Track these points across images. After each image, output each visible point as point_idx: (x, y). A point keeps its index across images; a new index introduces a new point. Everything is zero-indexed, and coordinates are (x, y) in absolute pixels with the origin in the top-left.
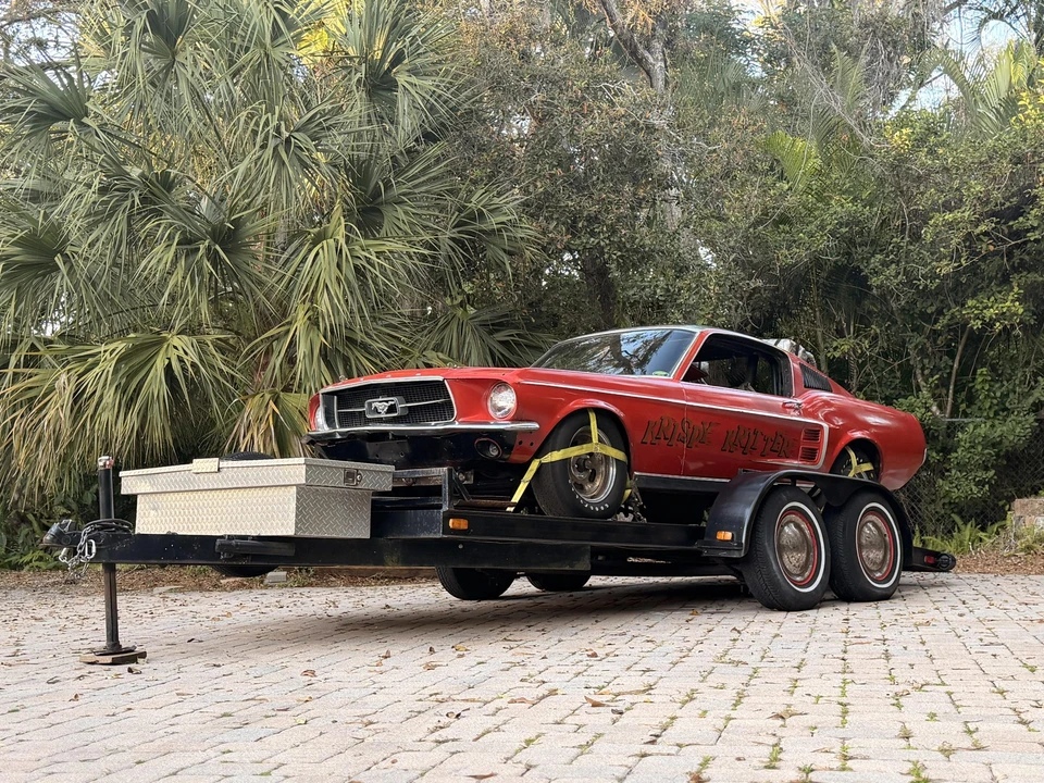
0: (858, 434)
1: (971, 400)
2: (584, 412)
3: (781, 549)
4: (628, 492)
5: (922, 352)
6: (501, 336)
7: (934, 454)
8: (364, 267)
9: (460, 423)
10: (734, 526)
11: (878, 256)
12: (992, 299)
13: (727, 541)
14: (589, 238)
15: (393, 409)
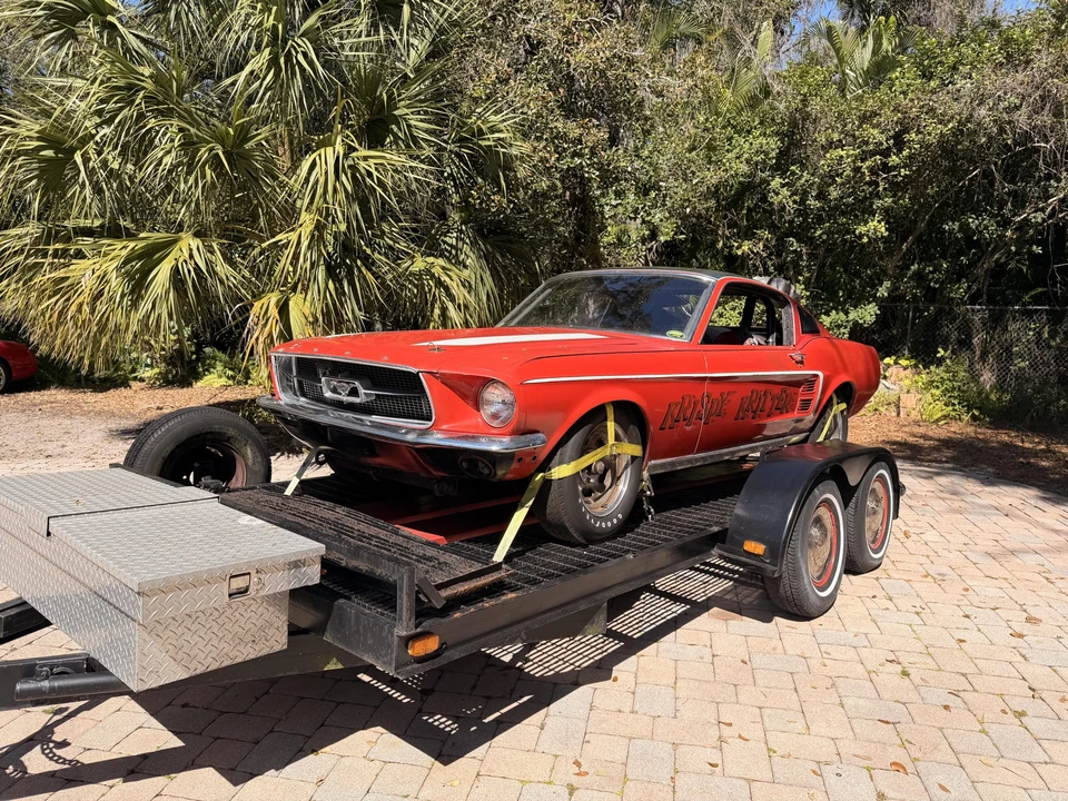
0: (842, 379)
2: (601, 409)
9: (444, 433)
13: (758, 556)
14: (573, 157)
15: (354, 392)
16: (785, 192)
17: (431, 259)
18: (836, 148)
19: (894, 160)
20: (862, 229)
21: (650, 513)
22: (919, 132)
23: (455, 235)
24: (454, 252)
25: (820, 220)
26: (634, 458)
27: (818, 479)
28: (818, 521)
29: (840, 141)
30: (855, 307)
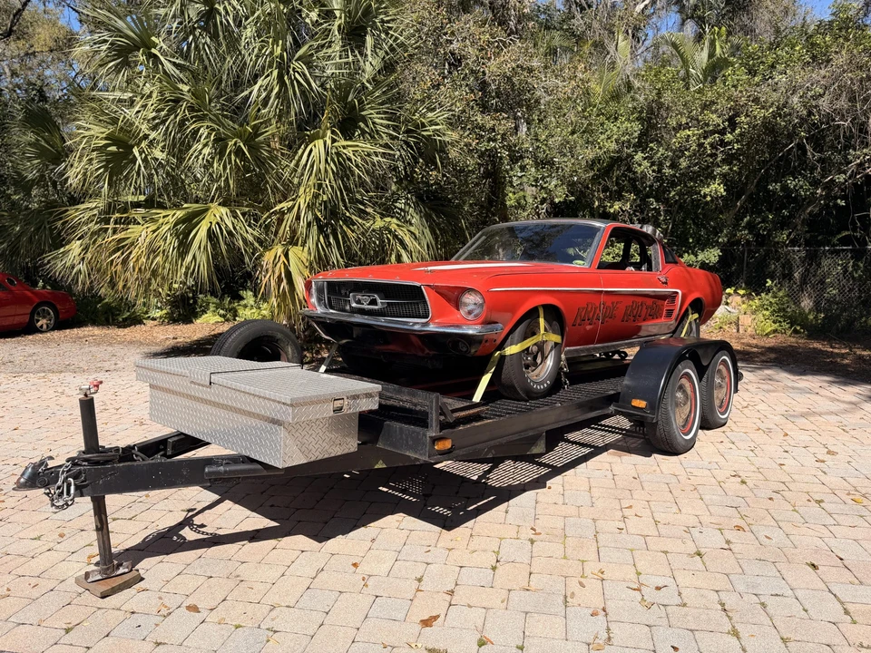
0: (694, 296)
2: (536, 310)
9: (436, 325)
10: (647, 395)
13: (642, 409)
14: (488, 142)
15: (373, 302)
16: (646, 163)
17: (388, 219)
18: (684, 129)
19: (729, 137)
20: (706, 190)
21: (566, 384)
22: (747, 116)
23: (403, 201)
24: (403, 214)
25: (673, 185)
26: (556, 344)
27: (680, 358)
28: (681, 388)
29: (687, 124)
30: (703, 251)
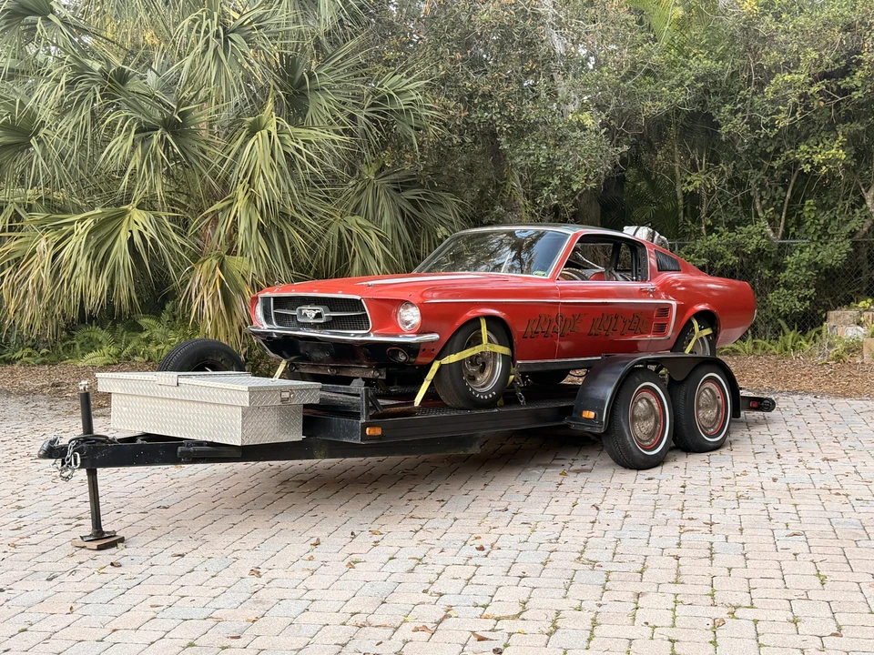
0: (701, 307)
1: (800, 223)
2: (476, 320)
3: (634, 419)
4: (512, 377)
5: (762, 186)
6: (409, 194)
7: (767, 272)
8: (294, 155)
9: (376, 335)
10: (596, 405)
11: (728, 106)
12: (821, 145)
13: (591, 419)
14: (483, 113)
15: (319, 316)
21: (521, 398)
26: (504, 356)
